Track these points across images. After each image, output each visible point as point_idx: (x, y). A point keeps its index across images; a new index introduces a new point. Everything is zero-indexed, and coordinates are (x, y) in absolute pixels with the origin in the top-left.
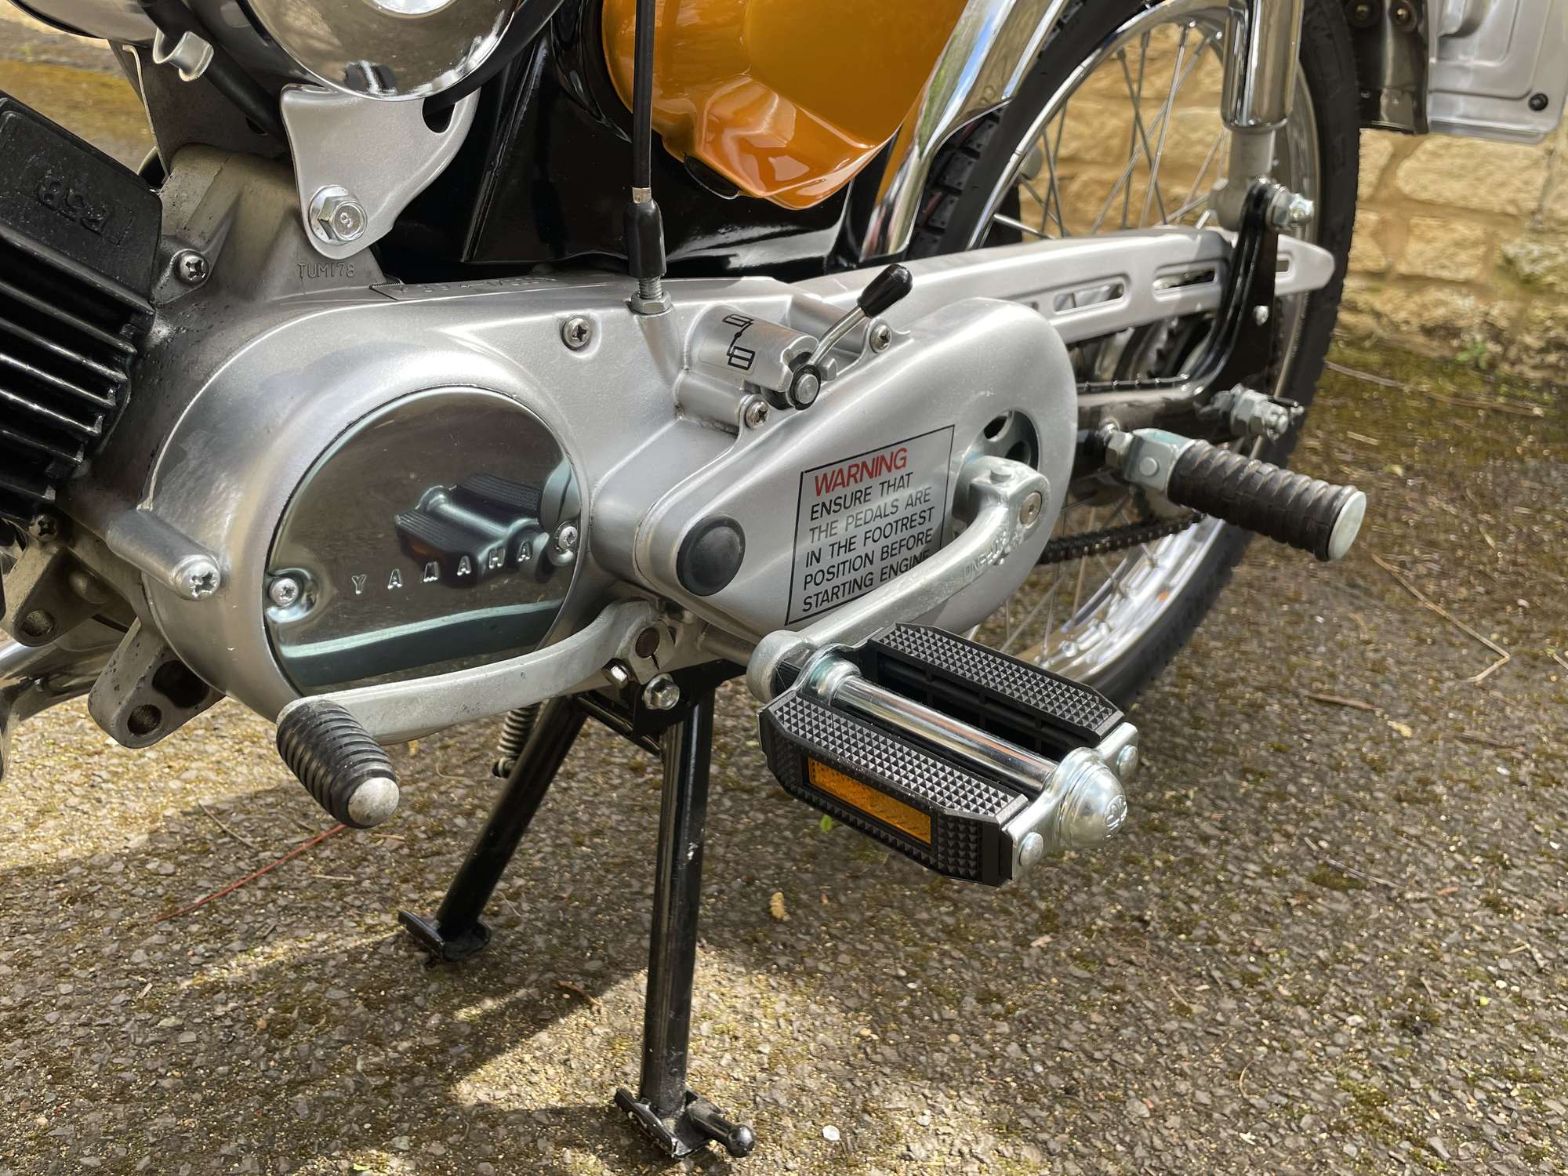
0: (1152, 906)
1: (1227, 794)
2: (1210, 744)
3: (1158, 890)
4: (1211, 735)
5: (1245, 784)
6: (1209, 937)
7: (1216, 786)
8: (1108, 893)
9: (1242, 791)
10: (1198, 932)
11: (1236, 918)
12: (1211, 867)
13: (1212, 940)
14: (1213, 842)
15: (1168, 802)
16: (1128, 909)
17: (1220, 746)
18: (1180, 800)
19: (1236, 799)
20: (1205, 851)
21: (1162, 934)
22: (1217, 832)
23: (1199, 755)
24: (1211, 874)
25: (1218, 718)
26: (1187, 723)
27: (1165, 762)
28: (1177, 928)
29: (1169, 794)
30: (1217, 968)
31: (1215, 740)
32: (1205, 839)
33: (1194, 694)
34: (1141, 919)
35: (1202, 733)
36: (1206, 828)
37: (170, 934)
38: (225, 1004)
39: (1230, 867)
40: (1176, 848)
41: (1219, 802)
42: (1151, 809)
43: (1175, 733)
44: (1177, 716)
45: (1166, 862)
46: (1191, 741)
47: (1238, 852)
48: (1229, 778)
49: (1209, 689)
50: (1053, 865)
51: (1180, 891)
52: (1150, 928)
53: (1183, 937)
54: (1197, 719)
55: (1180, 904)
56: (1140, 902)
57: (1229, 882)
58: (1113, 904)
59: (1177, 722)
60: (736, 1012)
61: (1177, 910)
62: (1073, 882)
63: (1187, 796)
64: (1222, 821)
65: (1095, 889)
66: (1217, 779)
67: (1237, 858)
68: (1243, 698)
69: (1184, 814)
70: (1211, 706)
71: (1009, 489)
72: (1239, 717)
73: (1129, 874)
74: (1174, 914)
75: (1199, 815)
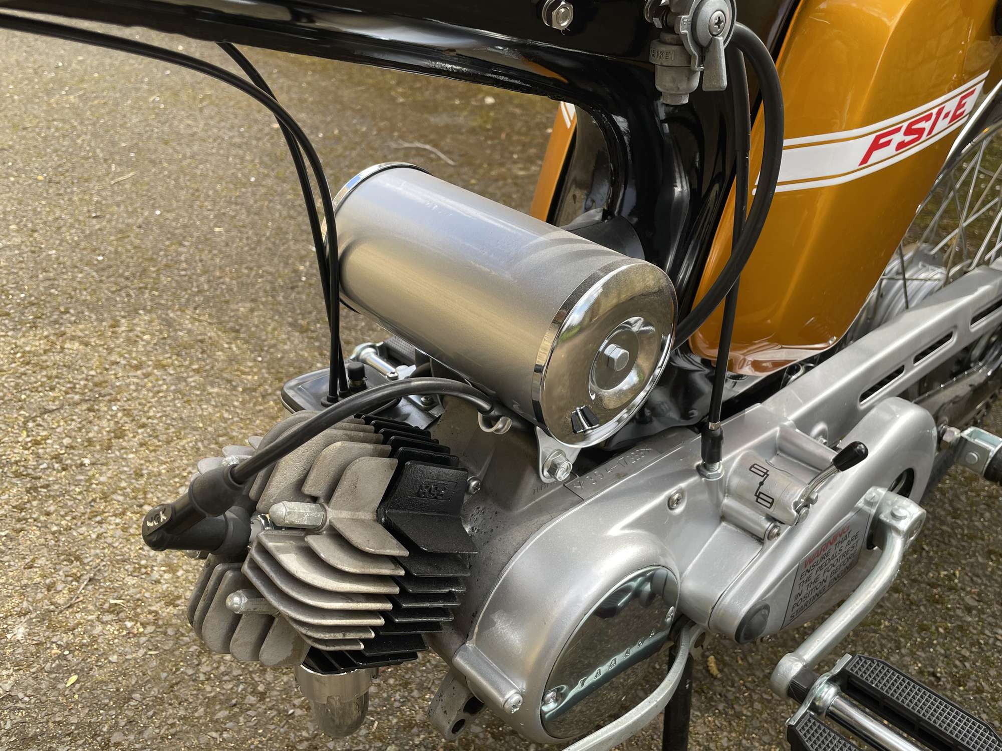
0: (940, 664)
1: (980, 572)
2: (966, 532)
3: (943, 652)
4: (966, 522)
5: (991, 563)
6: (978, 688)
7: (972, 566)
8: (912, 654)
9: (990, 569)
10: (971, 684)
11: (993, 672)
12: (975, 632)
13: (980, 690)
14: (974, 612)
15: (943, 579)
16: (925, 666)
17: (972, 532)
18: (950, 577)
19: (985, 576)
20: (969, 619)
21: (949, 686)
22: (976, 604)
23: (959, 540)
24: (975, 637)
25: (968, 509)
26: (949, 513)
27: (938, 546)
28: (958, 682)
29: (943, 573)
30: (984, 712)
31: (968, 528)
32: (969, 609)
33: (951, 488)
34: (934, 674)
35: (959, 522)
36: (969, 600)
37: (379, 685)
38: (418, 736)
39: (987, 632)
40: (951, 617)
41: (975, 579)
42: (933, 585)
43: (943, 523)
44: (942, 507)
45: (946, 629)
46: (953, 529)
47: (990, 619)
48: (980, 559)
49: (960, 483)
50: (875, 632)
51: (956, 652)
52: (941, 683)
53: (961, 688)
54: (956, 510)
55: (957, 663)
56: (932, 661)
57: (986, 644)
58: (915, 663)
59: (943, 513)
60: (699, 745)
61: (956, 666)
62: (889, 645)
63: (954, 574)
64: (979, 595)
65: (903, 651)
66: (972, 560)
67: (990, 624)
68: (984, 490)
69: (952, 589)
70: (963, 498)
71: (903, 525)
72: (983, 506)
73: (923, 639)
74: (955, 670)
75: (963, 589)
